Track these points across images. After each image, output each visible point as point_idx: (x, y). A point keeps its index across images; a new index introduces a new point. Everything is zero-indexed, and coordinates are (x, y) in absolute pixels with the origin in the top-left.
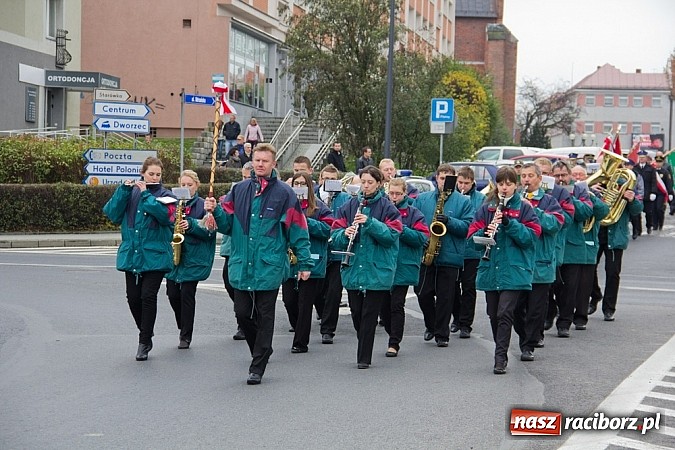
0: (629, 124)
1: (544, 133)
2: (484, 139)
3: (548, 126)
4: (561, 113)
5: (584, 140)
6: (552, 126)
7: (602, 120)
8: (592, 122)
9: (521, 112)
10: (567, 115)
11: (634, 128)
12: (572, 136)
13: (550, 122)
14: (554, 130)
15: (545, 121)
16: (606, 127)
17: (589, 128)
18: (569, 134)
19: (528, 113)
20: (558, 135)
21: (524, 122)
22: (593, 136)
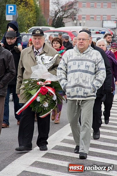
0: (102, 16)
1: (62, 20)
2: (33, 23)
3: (64, 17)
4: (71, 11)
5: (80, 24)
6: (66, 17)
7: (90, 14)
8: (85, 15)
9: (52, 11)
10: (73, 12)
11: (104, 17)
12: (75, 22)
13: (65, 15)
14: (67, 19)
15: (63, 15)
16: (91, 18)
17: (84, 18)
18: (74, 21)
19: (56, 11)
20: (69, 21)
21: (53, 15)
22: (84, 21)
